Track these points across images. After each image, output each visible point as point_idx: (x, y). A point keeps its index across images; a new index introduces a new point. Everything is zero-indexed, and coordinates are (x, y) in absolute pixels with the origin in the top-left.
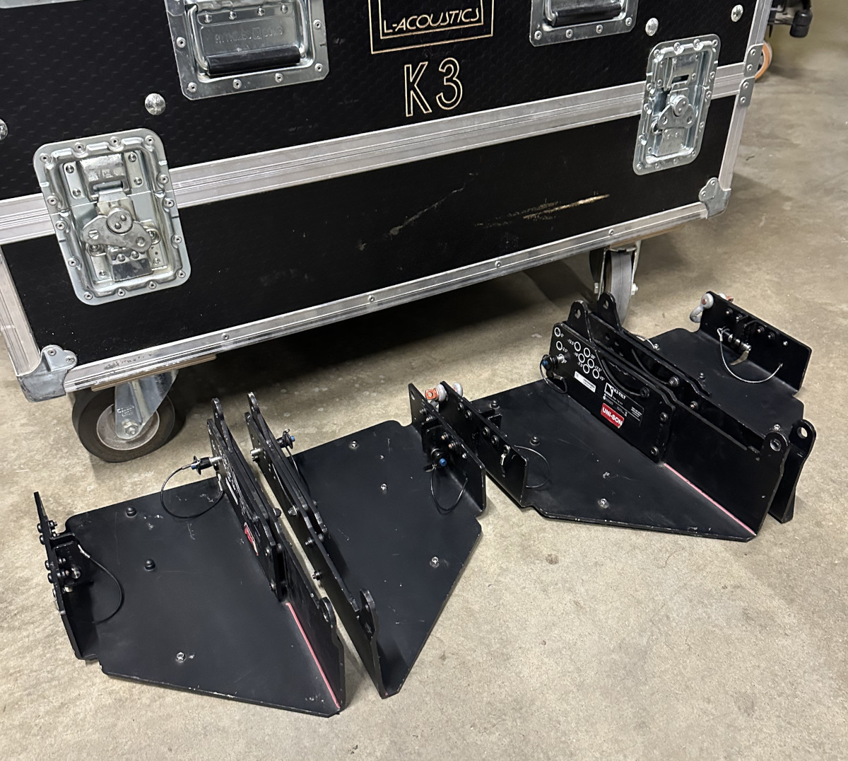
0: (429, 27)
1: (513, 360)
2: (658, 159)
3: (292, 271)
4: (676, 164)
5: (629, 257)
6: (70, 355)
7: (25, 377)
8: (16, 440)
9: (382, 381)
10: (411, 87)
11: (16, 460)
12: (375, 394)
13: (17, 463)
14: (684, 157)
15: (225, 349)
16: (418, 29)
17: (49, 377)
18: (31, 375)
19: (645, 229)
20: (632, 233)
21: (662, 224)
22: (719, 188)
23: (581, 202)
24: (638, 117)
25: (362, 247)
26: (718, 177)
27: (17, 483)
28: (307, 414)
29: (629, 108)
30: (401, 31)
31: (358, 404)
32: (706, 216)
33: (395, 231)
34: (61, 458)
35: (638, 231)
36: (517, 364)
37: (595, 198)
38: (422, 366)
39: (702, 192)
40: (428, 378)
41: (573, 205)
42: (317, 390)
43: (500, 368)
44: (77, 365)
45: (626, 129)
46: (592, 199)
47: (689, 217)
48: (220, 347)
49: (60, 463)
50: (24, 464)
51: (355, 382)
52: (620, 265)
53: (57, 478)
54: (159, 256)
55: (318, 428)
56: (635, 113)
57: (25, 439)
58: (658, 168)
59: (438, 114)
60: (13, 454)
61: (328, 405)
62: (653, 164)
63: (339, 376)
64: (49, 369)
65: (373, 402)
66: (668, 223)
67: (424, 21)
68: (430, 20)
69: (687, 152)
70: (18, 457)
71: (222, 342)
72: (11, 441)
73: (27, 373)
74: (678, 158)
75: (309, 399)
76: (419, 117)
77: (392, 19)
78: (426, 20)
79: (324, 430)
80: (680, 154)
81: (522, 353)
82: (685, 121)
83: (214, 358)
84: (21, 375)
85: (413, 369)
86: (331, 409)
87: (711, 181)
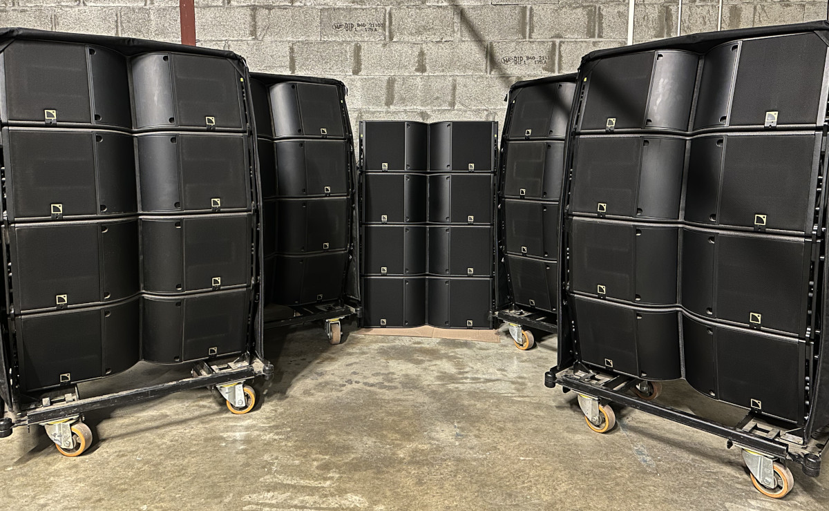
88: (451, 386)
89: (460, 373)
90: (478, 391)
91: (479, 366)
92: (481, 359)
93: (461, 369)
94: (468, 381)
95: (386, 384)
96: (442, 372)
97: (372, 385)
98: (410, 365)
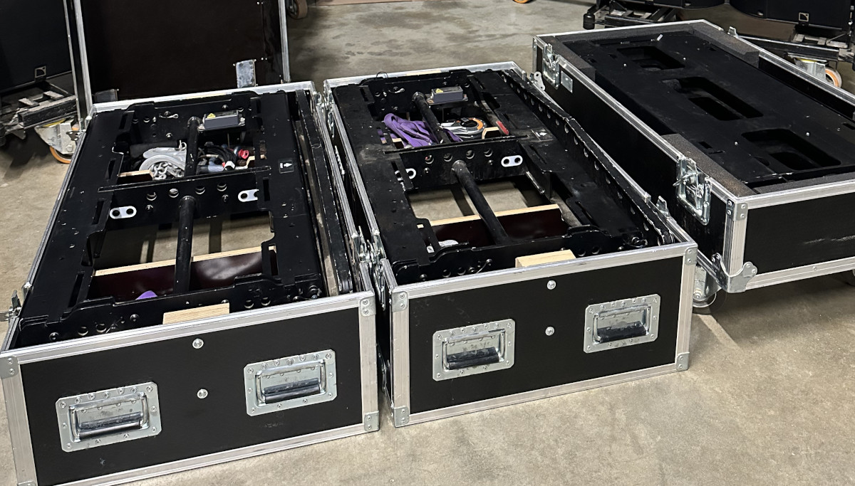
88: (469, 45)
89: (470, 32)
90: (500, 46)
91: (484, 23)
92: (483, 17)
93: (468, 28)
94: (483, 38)
95: (394, 51)
96: (449, 34)
97: (380, 54)
98: (409, 31)
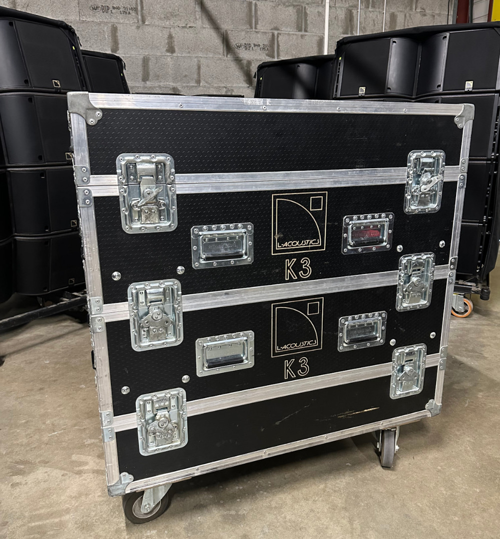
0: (296, 347)
1: (336, 478)
2: (402, 393)
3: (230, 441)
4: (411, 394)
5: (393, 433)
6: (131, 477)
7: (111, 486)
8: (95, 505)
9: (270, 485)
10: (287, 368)
11: (94, 517)
12: (265, 493)
13: (95, 518)
14: (415, 392)
15: (196, 475)
16: (291, 348)
17: (121, 486)
18: (113, 486)
19: (399, 422)
20: (393, 424)
21: (408, 420)
22: (435, 404)
23: (366, 411)
24: (391, 376)
25: (262, 430)
26: (434, 399)
27: (94, 530)
28: (231, 502)
29: (385, 372)
30: (284, 349)
31: (257, 498)
32: (431, 416)
33: (277, 423)
34: (115, 517)
35: (396, 423)
36: (338, 481)
37: (372, 409)
38: (290, 478)
39: (427, 406)
40: (292, 486)
41: (362, 412)
42: (237, 488)
43: (329, 483)
44: (134, 481)
45: (385, 381)
46: (371, 409)
47: (421, 416)
48: (194, 474)
49: (114, 520)
50: (98, 519)
51: (256, 485)
52: (389, 436)
53: (112, 529)
54: (176, 435)
55: (236, 512)
56: (389, 374)
57: (100, 505)
58: (402, 396)
59: (298, 377)
60: (93, 513)
61: (242, 498)
62: (400, 395)
63: (249, 480)
64: (121, 483)
65: (264, 498)
66: (411, 419)
67: (293, 346)
68: (296, 345)
69: (416, 389)
70: (96, 515)
71: (196, 472)
72: (93, 505)
73: (112, 484)
74: (412, 392)
75: (233, 493)
76: (290, 379)
77: (280, 345)
78: (294, 345)
79: (239, 513)
80: (413, 390)
81: (341, 474)
82: (413, 377)
83: (191, 478)
84: (109, 485)
85: (285, 479)
86: (243, 500)
87: (431, 401)
